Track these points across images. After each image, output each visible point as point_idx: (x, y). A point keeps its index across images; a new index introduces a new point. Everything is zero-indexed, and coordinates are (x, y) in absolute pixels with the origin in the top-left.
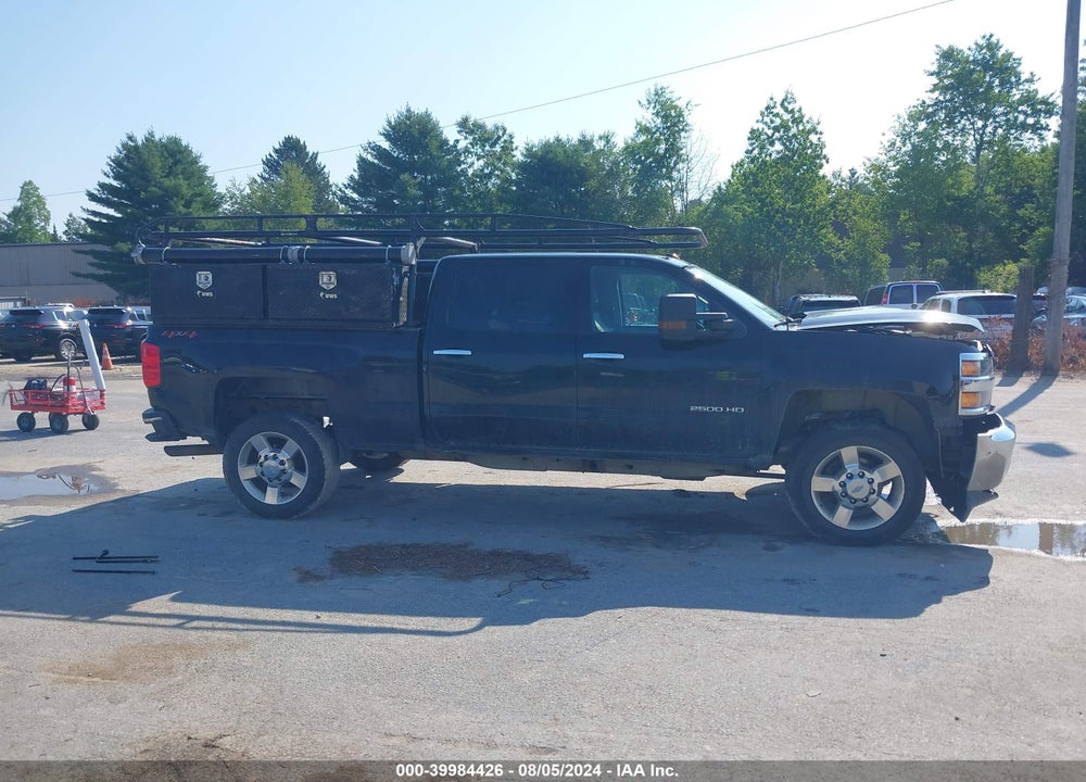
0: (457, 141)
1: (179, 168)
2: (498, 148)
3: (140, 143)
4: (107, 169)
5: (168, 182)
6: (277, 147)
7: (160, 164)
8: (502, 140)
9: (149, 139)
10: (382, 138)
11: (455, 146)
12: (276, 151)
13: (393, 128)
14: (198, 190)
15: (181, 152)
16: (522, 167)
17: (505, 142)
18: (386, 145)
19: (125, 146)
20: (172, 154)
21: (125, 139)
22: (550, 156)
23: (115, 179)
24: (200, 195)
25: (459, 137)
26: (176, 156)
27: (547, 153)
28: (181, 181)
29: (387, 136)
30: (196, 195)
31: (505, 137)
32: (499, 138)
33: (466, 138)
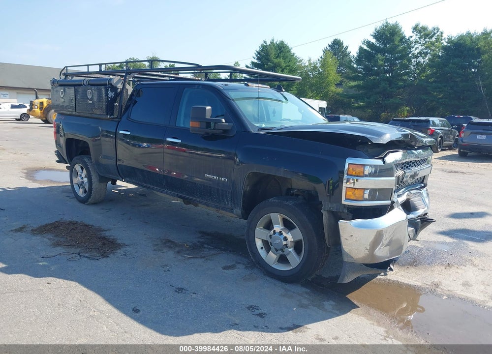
0: (411, 37)
1: (282, 54)
2: (434, 39)
3: (268, 44)
4: (255, 56)
5: (276, 61)
6: (330, 44)
7: (274, 53)
8: (437, 35)
9: (272, 43)
10: (372, 37)
11: (409, 39)
12: (329, 46)
13: (378, 32)
14: (288, 64)
15: (284, 47)
16: (445, 48)
17: (438, 35)
18: (373, 41)
19: (262, 46)
20: (280, 49)
21: (263, 42)
22: (462, 41)
23: (257, 59)
24: (289, 66)
25: (412, 34)
26: (282, 49)
27: (460, 40)
28: (282, 60)
29: (375, 37)
30: (287, 66)
31: (438, 33)
32: (435, 34)
33: (416, 35)
